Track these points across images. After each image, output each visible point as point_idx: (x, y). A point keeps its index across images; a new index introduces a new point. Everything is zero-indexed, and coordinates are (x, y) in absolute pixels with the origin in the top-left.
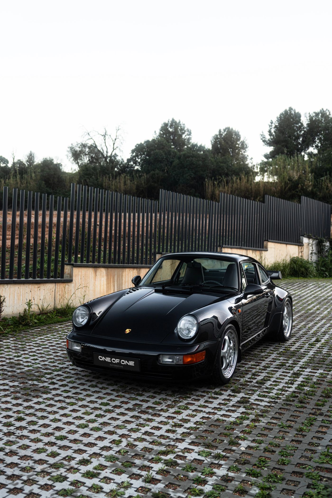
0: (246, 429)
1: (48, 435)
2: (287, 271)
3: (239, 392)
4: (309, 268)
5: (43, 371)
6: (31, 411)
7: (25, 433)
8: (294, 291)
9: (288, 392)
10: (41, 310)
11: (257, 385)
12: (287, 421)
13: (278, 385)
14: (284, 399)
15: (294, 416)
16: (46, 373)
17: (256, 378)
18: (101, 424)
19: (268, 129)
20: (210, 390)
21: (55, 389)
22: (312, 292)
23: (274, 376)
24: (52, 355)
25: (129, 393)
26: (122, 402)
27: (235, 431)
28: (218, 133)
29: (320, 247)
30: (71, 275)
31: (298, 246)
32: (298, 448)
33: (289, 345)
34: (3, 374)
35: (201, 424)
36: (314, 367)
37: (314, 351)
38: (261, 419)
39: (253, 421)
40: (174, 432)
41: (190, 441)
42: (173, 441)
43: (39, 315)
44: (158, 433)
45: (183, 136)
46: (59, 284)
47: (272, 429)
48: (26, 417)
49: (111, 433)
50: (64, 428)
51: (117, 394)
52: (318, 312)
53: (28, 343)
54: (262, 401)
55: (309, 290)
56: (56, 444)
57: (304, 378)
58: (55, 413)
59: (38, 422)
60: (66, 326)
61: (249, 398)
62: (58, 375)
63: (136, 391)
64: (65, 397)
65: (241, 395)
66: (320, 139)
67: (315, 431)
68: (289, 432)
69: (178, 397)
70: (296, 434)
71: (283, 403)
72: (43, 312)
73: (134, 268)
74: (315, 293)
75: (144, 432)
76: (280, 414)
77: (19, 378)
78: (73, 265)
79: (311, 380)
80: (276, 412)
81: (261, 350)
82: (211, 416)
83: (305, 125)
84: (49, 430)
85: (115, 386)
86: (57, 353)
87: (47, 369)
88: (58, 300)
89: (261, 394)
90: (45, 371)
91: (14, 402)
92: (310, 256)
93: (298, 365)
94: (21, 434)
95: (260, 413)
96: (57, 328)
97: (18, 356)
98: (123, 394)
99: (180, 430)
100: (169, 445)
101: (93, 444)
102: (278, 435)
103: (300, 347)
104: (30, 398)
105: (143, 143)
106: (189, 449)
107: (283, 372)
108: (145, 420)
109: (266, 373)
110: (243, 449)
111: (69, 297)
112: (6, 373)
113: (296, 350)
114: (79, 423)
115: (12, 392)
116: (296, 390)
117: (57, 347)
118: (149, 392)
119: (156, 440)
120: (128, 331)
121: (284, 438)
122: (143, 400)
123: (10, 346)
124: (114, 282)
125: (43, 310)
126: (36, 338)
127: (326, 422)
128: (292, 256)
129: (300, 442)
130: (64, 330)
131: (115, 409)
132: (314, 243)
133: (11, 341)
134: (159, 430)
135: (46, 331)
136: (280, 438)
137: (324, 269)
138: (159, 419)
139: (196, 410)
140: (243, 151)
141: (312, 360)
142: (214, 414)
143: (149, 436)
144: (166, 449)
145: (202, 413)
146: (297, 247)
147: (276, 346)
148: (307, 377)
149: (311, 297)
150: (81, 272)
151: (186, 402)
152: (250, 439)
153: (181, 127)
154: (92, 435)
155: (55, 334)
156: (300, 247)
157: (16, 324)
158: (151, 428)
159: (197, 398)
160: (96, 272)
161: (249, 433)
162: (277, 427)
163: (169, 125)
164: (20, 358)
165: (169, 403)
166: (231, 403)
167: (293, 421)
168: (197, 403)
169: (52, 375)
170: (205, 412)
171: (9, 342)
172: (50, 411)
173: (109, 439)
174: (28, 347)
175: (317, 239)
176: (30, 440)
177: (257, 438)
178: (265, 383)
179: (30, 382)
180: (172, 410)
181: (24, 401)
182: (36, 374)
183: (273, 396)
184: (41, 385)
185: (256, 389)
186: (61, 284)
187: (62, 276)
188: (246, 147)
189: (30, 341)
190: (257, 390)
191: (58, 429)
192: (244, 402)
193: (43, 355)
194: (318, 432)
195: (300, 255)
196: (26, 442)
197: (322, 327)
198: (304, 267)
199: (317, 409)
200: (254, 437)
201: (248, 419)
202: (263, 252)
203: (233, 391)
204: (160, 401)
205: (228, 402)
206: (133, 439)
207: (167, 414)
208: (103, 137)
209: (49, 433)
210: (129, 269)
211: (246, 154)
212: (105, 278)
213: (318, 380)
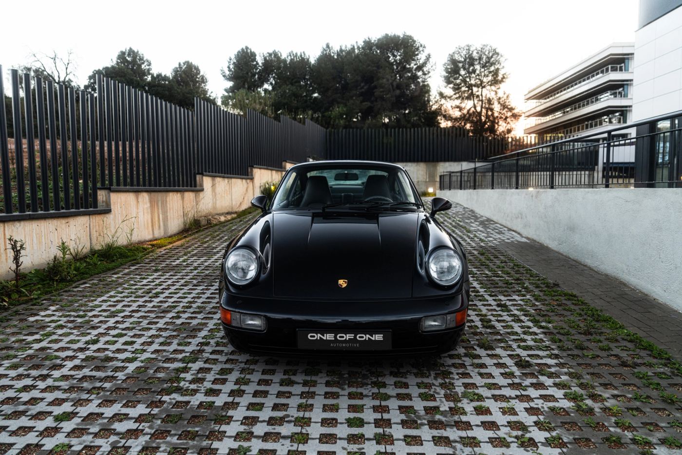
5: (166, 365)
10: (73, 254)
11: (490, 330)
16: (178, 370)
19: (227, 64)
20: (455, 352)
21: (229, 405)
24: (151, 328)
25: (359, 384)
26: (377, 410)
28: (178, 66)
30: (108, 204)
35: (551, 429)
43: (74, 261)
45: (143, 66)
46: (94, 217)
51: (346, 393)
53: (89, 311)
60: (125, 274)
61: (519, 355)
62: (203, 370)
63: (365, 378)
64: (270, 423)
65: (502, 352)
66: (274, 78)
69: (434, 375)
71: (565, 355)
72: (78, 258)
73: (177, 191)
77: (135, 393)
78: (108, 189)
82: (533, 405)
83: (260, 64)
85: (320, 374)
86: (156, 323)
87: (170, 360)
88: (95, 238)
90: (171, 365)
96: (114, 279)
97: (94, 342)
98: (354, 390)
104: (205, 444)
105: (101, 69)
108: (464, 444)
111: (112, 233)
112: (98, 384)
115: (154, 436)
117: (146, 312)
118: (384, 374)
122: (398, 395)
123: (61, 323)
124: (158, 209)
125: (76, 255)
126: (95, 300)
130: (127, 281)
131: (387, 430)
133: (54, 311)
135: (101, 286)
138: (479, 435)
139: (497, 398)
140: (203, 85)
150: (121, 198)
153: (140, 57)
155: (120, 289)
157: (44, 281)
160: (137, 198)
163: (127, 53)
164: (100, 345)
169: (191, 372)
171: (53, 315)
174: (96, 320)
179: (166, 399)
182: (160, 375)
184: (193, 400)
186: (97, 216)
187: (96, 206)
188: (206, 82)
189: (89, 308)
193: (137, 332)
203: (483, 347)
208: (52, 60)
210: (173, 193)
211: (206, 87)
212: (148, 205)
213: (534, 310)
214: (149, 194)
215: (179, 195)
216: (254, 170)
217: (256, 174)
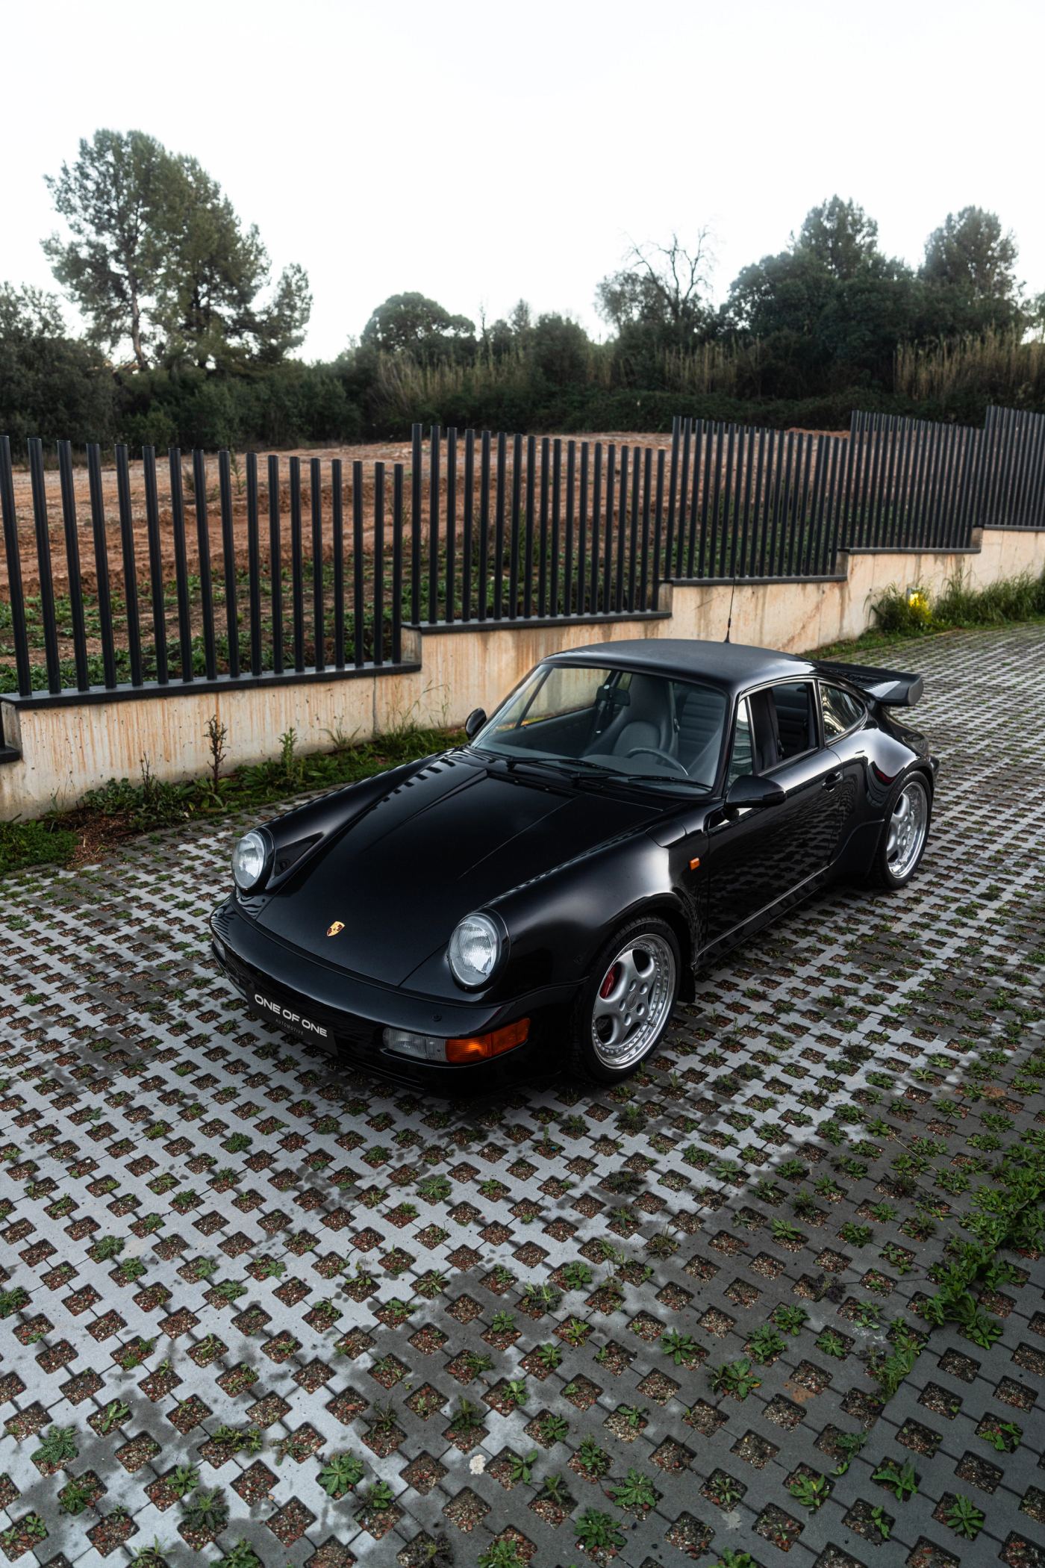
0: (553, 1340)
2: (1028, 602)
3: (636, 1129)
5: (197, 969)
6: (38, 1152)
9: (786, 1149)
10: (339, 741)
11: (709, 1095)
12: (704, 1316)
13: (774, 1105)
14: (754, 1181)
15: (743, 1284)
16: (196, 983)
17: (724, 1062)
18: (160, 1245)
20: (560, 1109)
21: (167, 1055)
23: (784, 1057)
25: (335, 1096)
26: (288, 1140)
27: (509, 1351)
28: (943, 225)
30: (418, 654)
32: (660, 1498)
33: (898, 909)
34: (101, 974)
35: (429, 1293)
37: (959, 944)
38: (628, 1290)
39: (601, 1296)
40: (330, 1319)
41: (341, 1388)
42: (296, 1377)
43: (330, 754)
44: (281, 1319)
45: (858, 239)
46: (384, 679)
47: (635, 1357)
49: (154, 1298)
50: (54, 1253)
51: (299, 1098)
54: (682, 1183)
57: (869, 1077)
58: (88, 1168)
59: (14, 1210)
61: (652, 1165)
62: (218, 993)
63: (358, 1089)
64: (164, 1097)
65: (637, 1144)
67: (773, 1392)
68: (678, 1386)
69: (453, 1128)
70: (700, 1403)
71: (739, 1206)
72: (338, 750)
73: (593, 623)
75: (244, 1308)
76: (706, 1267)
77: (122, 996)
78: (423, 630)
79: (890, 1088)
80: (696, 1258)
81: (809, 922)
82: (485, 1248)
84: (11, 1255)
85: (318, 1059)
88: (383, 716)
89: (699, 1145)
90: (200, 972)
91: (33, 1102)
93: (881, 1009)
95: (641, 1257)
97: (185, 905)
98: (316, 1099)
99: (353, 1316)
100: (270, 1395)
101: (68, 1349)
102: (634, 1400)
103: (924, 921)
104: (80, 1089)
105: (757, 263)
106: (313, 1435)
107: (820, 1039)
108: (290, 1241)
109: (768, 1036)
110: (477, 1465)
111: (409, 709)
112: (109, 970)
113: (908, 930)
114: (109, 1233)
115: (60, 1057)
116: (816, 1140)
118: (390, 1096)
119: (251, 1359)
120: (336, 927)
121: (646, 1423)
122: (349, 1134)
123: (197, 863)
125: (342, 742)
127: (833, 1345)
129: (685, 1454)
131: (248, 1172)
133: (217, 840)
134: (295, 1302)
136: (633, 1419)
138: (331, 1242)
139: (459, 1210)
140: (1003, 265)
141: (935, 984)
142: (505, 1236)
143: (246, 1330)
144: (247, 1418)
145: (471, 1226)
147: (858, 910)
148: (883, 1070)
150: (445, 645)
151: (459, 1158)
152: (534, 1406)
153: (853, 215)
154: (99, 1300)
158: (278, 1290)
159: (500, 1143)
160: (485, 643)
161: (551, 1368)
162: (654, 1349)
163: (826, 212)
164: (184, 913)
165: (412, 1157)
166: (586, 1186)
167: (726, 1318)
168: (486, 1170)
169: (204, 991)
170: (481, 1222)
171: (208, 847)
172: (82, 1158)
173: (127, 1333)
177: (556, 1405)
178: (737, 1091)
179: (133, 1017)
180: (395, 1199)
181: (56, 1102)
182: (173, 982)
183: (728, 1164)
184: (150, 1031)
185: (698, 1115)
186: (391, 677)
187: (397, 659)
188: (1013, 256)
190: (695, 1126)
191: (41, 1250)
192: (626, 1182)
194: (778, 1402)
197: (1031, 830)
199: (838, 1256)
200: (552, 1397)
201: (586, 1283)
202: (967, 557)
203: (625, 1121)
204: (392, 1144)
205: (576, 1179)
206: (189, 1345)
207: (365, 1219)
208: (668, 256)
210: (579, 628)
211: (1010, 272)
213: (911, 1090)
214: (515, 633)
215: (597, 629)
216: (850, 558)
217: (856, 569)
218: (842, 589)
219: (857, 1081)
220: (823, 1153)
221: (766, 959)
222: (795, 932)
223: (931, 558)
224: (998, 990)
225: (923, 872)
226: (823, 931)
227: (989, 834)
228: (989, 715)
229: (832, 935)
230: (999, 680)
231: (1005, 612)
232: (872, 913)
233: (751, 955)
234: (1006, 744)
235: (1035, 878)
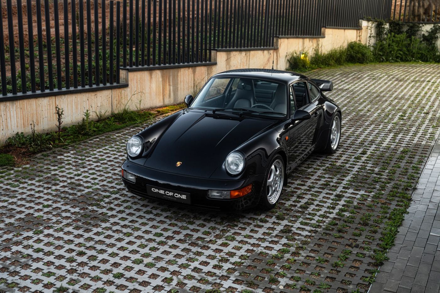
0: (287, 264)
1: (106, 272)
2: (344, 57)
3: (283, 219)
4: (365, 53)
5: (102, 193)
6: (91, 243)
7: (86, 270)
8: (348, 85)
9: (329, 219)
10: (99, 116)
11: (300, 210)
12: (324, 254)
13: (320, 210)
14: (323, 227)
15: (331, 247)
16: (105, 197)
17: (300, 202)
18: (155, 259)
20: (256, 217)
21: (113, 216)
22: (366, 87)
23: (318, 199)
24: (110, 173)
25: (181, 221)
26: (175, 232)
27: (276, 267)
29: (379, 29)
30: (127, 80)
31: (357, 30)
32: (331, 286)
33: (335, 159)
34: (65, 197)
35: (245, 259)
36: (356, 187)
37: (358, 167)
38: (301, 252)
39: (294, 254)
40: (220, 267)
41: (234, 279)
42: (219, 279)
43: (98, 121)
44: (206, 269)
46: (115, 90)
47: (310, 264)
48: (87, 251)
49: (163, 269)
50: (121, 264)
51: (170, 223)
52: (368, 114)
53: (88, 157)
54: (303, 229)
55: (363, 83)
56: (114, 283)
57: (345, 201)
58: (113, 245)
59: (98, 257)
60: (124, 134)
61: (292, 226)
62: (116, 199)
63: (188, 219)
64: (122, 227)
65: (285, 222)
67: (349, 265)
68: (325, 268)
69: (226, 225)
70: (332, 270)
71: (322, 233)
72: (101, 119)
73: (189, 67)
74: (369, 87)
75: (193, 268)
76: (319, 245)
77: (80, 202)
78: (128, 70)
79: (352, 203)
80: (316, 244)
81: (308, 165)
82: (255, 249)
84: (108, 266)
85: (168, 212)
86: (115, 170)
87: (105, 191)
88: (115, 105)
89: (304, 221)
90: (104, 194)
91: (76, 232)
92: (368, 39)
93: (342, 185)
94: (82, 271)
95: (301, 245)
96: (115, 137)
97: (79, 175)
98: (176, 222)
99: (226, 266)
100: (215, 283)
101: (147, 282)
102: (314, 271)
103: (346, 161)
104: (90, 227)
106: (233, 288)
107: (327, 194)
108: (194, 254)
109: (310, 194)
110: (281, 287)
111: (126, 102)
112: (67, 196)
113: (341, 164)
114: (135, 258)
115: (74, 220)
116: (336, 216)
117: (115, 163)
118: (200, 219)
119: (203, 277)
120: (179, 164)
121: (320, 275)
122: (194, 229)
123: (70, 162)
124: (169, 82)
125: (101, 116)
126: (95, 150)
127: (360, 255)
128: (349, 42)
129: (333, 279)
130: (121, 139)
131: (168, 241)
132: (373, 25)
133: (72, 154)
134: (207, 265)
135: (104, 141)
136: (316, 274)
137: (381, 53)
138: (207, 252)
139: (241, 242)
141: (355, 177)
142: (259, 245)
143: (197, 272)
144: (212, 288)
145: (247, 245)
146: (355, 31)
147: (323, 160)
148: (349, 199)
149: (364, 94)
150: (137, 76)
151: (233, 231)
152: (289, 276)
154: (147, 272)
155: (113, 145)
156: (359, 31)
157: (75, 133)
158: (200, 264)
159: (243, 227)
160: (151, 75)
161: (289, 269)
162: (315, 262)
164: (80, 177)
165: (218, 232)
166: (275, 233)
167: (330, 254)
168: (244, 233)
169: (110, 199)
170: (249, 244)
171: (70, 156)
172: (108, 243)
173: (162, 277)
174: (88, 163)
175: (376, 21)
176: (90, 279)
177: (295, 275)
178: (308, 208)
179: (90, 208)
180: (220, 242)
181: (85, 231)
182: (96, 197)
183: (314, 224)
184: (100, 211)
185: (299, 214)
186: (117, 90)
187: (118, 82)
189: (89, 155)
190: (300, 217)
191: (116, 265)
192: (287, 231)
193: (102, 173)
194: (352, 267)
195: (358, 39)
196: (87, 281)
197: (370, 134)
198: (361, 53)
199: (354, 239)
200: (293, 274)
201: (288, 252)
202: (320, 39)
203: (278, 218)
204: (209, 230)
205: (272, 232)
206: (183, 277)
207: (214, 247)
209: (108, 270)
210: (184, 69)
212: (161, 79)
213: (358, 203)
214: (162, 71)
215: (191, 70)
216: (279, 40)
217: (281, 44)
218: (277, 53)
219: (342, 202)
220: (340, 220)
221: (299, 175)
222: (305, 167)
223: (308, 40)
224: (375, 178)
225: (339, 148)
226: (314, 167)
227: (357, 136)
228: (343, 99)
229: (318, 167)
230: (342, 86)
231: (336, 61)
232: (328, 161)
233: (294, 175)
234: (352, 108)
235: (376, 148)
